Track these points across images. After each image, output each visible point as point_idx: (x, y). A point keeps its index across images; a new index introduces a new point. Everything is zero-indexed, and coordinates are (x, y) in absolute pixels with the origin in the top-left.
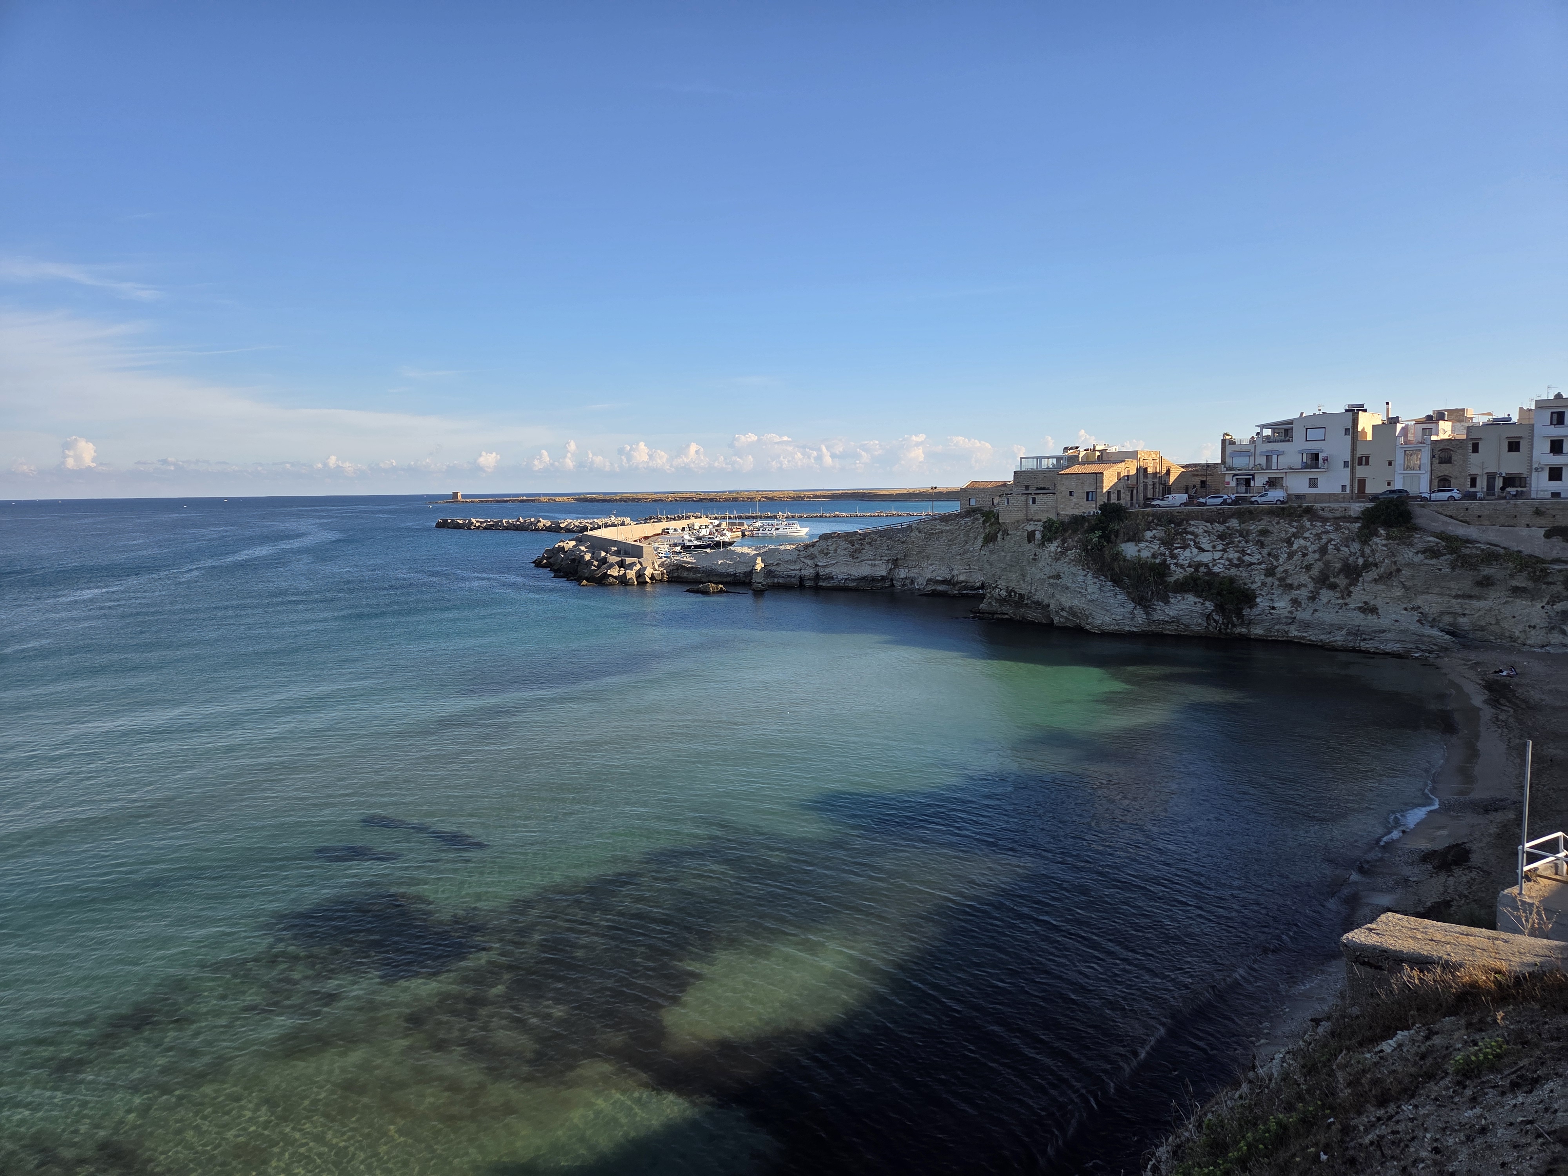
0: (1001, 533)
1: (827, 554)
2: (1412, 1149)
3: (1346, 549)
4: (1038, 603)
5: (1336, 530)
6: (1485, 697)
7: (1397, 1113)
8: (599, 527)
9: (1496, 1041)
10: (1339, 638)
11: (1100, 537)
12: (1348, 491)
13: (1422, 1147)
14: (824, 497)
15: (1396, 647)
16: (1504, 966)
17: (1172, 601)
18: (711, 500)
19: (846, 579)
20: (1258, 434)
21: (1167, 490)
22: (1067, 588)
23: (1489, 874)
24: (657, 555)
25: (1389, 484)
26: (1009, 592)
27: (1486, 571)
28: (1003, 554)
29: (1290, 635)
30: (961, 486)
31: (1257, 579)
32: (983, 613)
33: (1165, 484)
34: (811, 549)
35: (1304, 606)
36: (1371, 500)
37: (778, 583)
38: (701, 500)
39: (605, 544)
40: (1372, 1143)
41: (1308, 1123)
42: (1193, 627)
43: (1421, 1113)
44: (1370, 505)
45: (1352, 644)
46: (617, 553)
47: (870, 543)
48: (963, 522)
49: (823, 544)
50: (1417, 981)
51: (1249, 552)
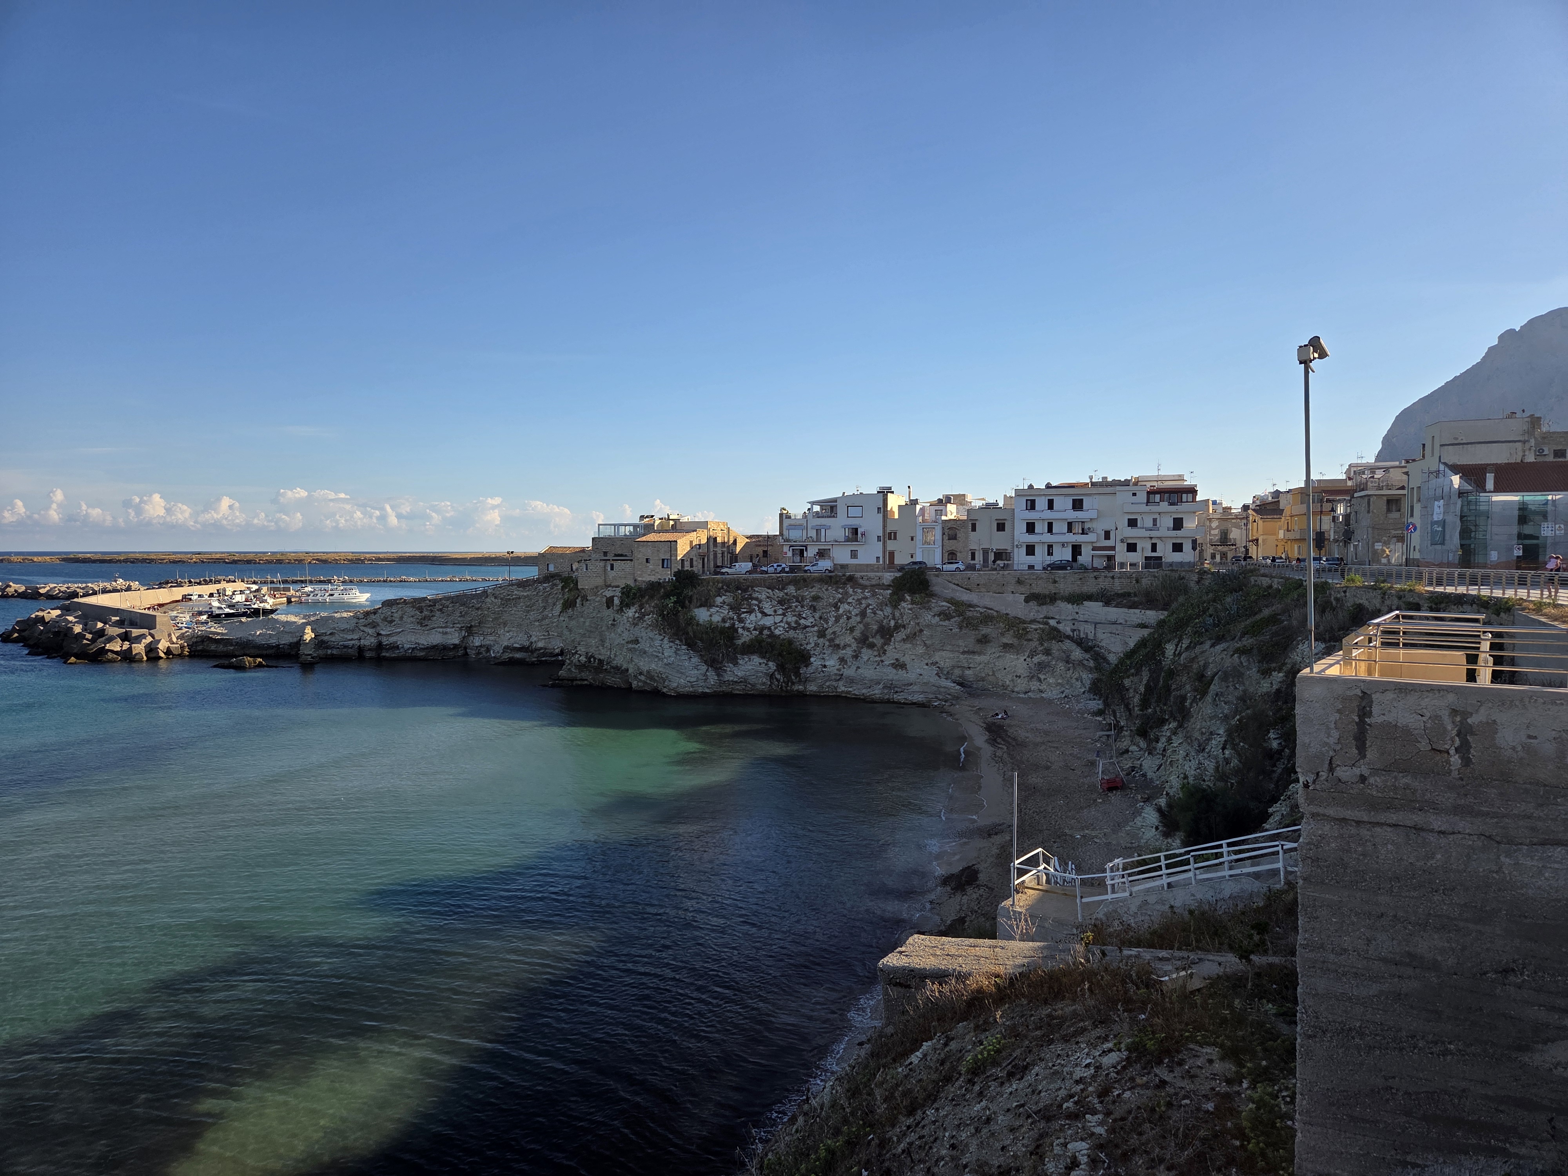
0: (580, 598)
1: (391, 622)
2: (935, 1150)
3: (881, 613)
4: (617, 668)
5: (873, 596)
6: (986, 737)
7: (923, 1118)
8: (95, 593)
9: (996, 1038)
10: (877, 692)
11: (675, 603)
12: (881, 562)
13: (942, 1145)
14: (388, 560)
15: (919, 698)
16: (1001, 970)
17: (741, 662)
18: (249, 562)
19: (413, 649)
20: (809, 509)
21: (735, 558)
22: (645, 652)
23: (993, 889)
24: (176, 625)
25: (912, 557)
26: (589, 658)
27: (984, 630)
28: (582, 619)
29: (839, 690)
30: (539, 551)
31: (810, 641)
32: (562, 680)
33: (732, 553)
34: (373, 617)
35: (849, 663)
36: (899, 571)
37: (332, 655)
38: (235, 562)
39: (103, 613)
40: (903, 1151)
41: (852, 1144)
42: (759, 686)
43: (941, 1115)
44: (898, 574)
45: (887, 696)
46: (120, 624)
47: (441, 610)
48: (541, 588)
49: (387, 611)
50: (937, 994)
51: (804, 616)
